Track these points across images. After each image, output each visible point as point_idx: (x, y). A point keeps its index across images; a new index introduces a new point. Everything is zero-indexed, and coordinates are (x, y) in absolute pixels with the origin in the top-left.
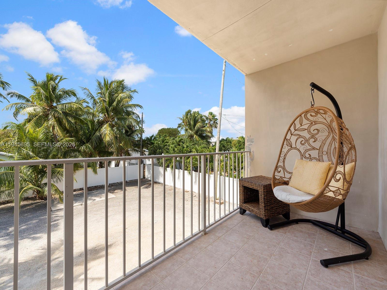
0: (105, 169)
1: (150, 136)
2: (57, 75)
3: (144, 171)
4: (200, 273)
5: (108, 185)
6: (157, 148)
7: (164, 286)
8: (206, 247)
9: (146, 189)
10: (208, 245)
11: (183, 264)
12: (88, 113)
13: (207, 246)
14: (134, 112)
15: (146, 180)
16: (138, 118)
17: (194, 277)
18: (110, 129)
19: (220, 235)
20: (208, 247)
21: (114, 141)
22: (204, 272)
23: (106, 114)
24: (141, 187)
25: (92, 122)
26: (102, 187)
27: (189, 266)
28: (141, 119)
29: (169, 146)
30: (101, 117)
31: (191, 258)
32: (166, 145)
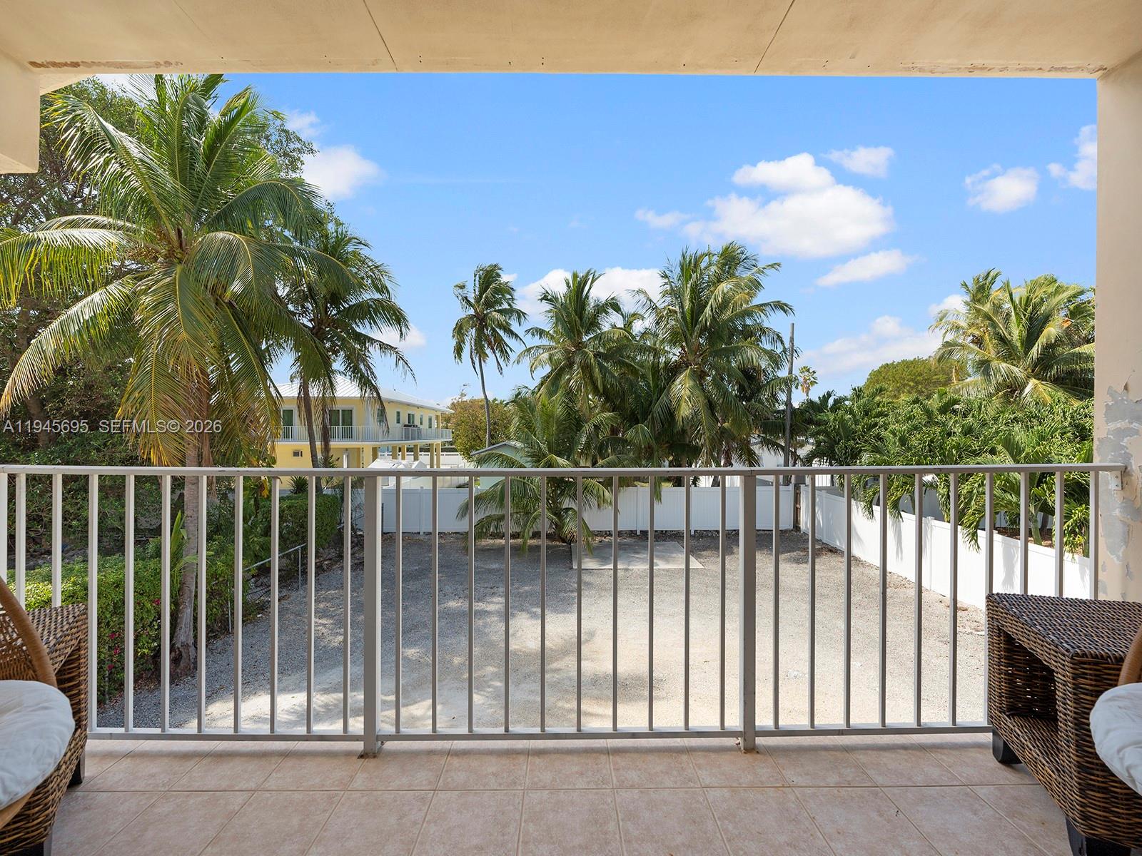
0: (683, 489)
1: (821, 396)
2: (587, 271)
3: (798, 506)
4: (617, 837)
5: (692, 533)
6: (838, 434)
7: (521, 802)
8: (711, 785)
9: (795, 565)
10: (723, 785)
11: (604, 786)
12: (643, 349)
13: (717, 785)
14: (766, 325)
15: (801, 536)
16: (779, 344)
17: (592, 834)
18: (692, 383)
19: (798, 780)
20: (715, 791)
21: (703, 416)
22: (629, 842)
23: (684, 344)
24: (782, 557)
25: (655, 368)
26: (675, 536)
27: (610, 801)
28: (787, 345)
29: (885, 426)
30: (675, 354)
31: (637, 786)
32: (876, 425)
